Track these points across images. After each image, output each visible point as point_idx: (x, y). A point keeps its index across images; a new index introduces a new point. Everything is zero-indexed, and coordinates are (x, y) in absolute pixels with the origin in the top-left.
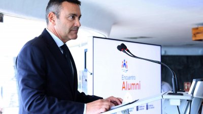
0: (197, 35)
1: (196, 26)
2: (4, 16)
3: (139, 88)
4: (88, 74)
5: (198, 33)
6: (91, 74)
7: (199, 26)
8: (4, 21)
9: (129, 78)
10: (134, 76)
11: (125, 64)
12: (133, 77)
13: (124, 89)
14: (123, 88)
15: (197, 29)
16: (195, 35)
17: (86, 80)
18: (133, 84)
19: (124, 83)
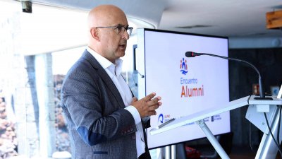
0: (274, 22)
1: (272, 10)
2: (33, 5)
3: (202, 94)
4: (139, 77)
5: (274, 19)
6: (143, 77)
7: (276, 10)
8: (33, 11)
9: (190, 81)
10: (195, 78)
11: (184, 64)
12: (194, 81)
13: (183, 96)
14: (183, 94)
15: (273, 13)
16: (270, 22)
17: (136, 85)
18: (194, 89)
19: (183, 88)
